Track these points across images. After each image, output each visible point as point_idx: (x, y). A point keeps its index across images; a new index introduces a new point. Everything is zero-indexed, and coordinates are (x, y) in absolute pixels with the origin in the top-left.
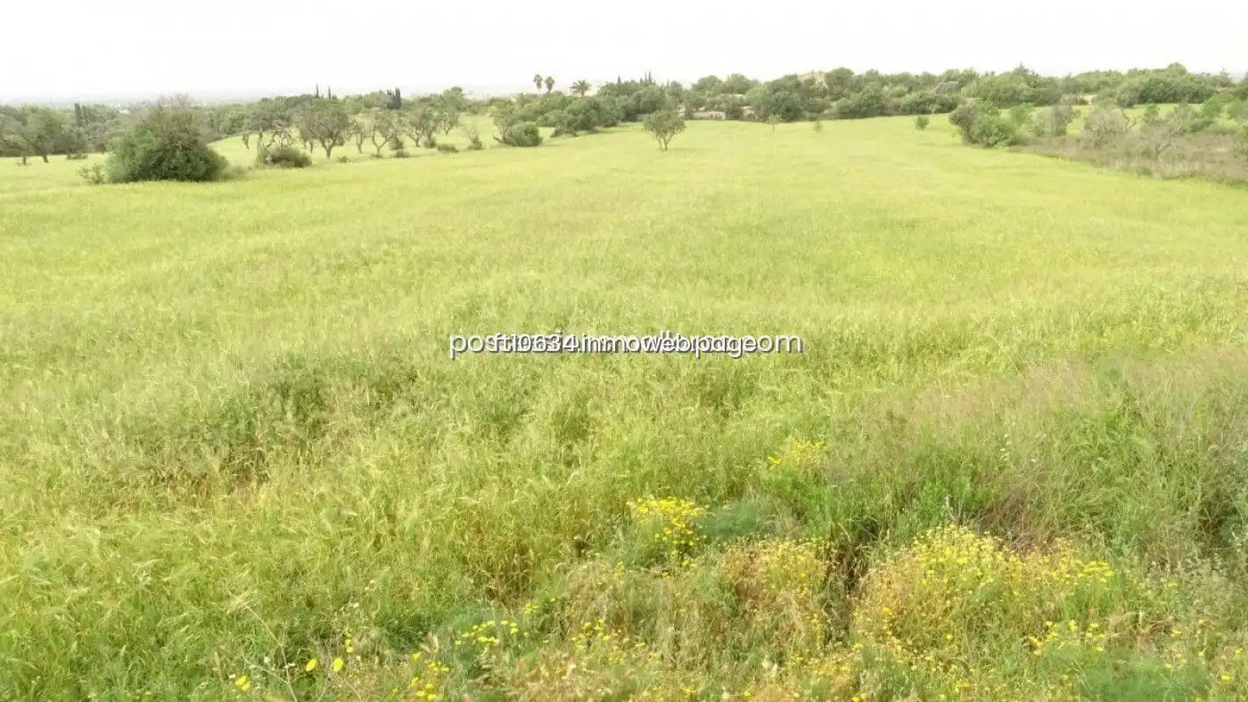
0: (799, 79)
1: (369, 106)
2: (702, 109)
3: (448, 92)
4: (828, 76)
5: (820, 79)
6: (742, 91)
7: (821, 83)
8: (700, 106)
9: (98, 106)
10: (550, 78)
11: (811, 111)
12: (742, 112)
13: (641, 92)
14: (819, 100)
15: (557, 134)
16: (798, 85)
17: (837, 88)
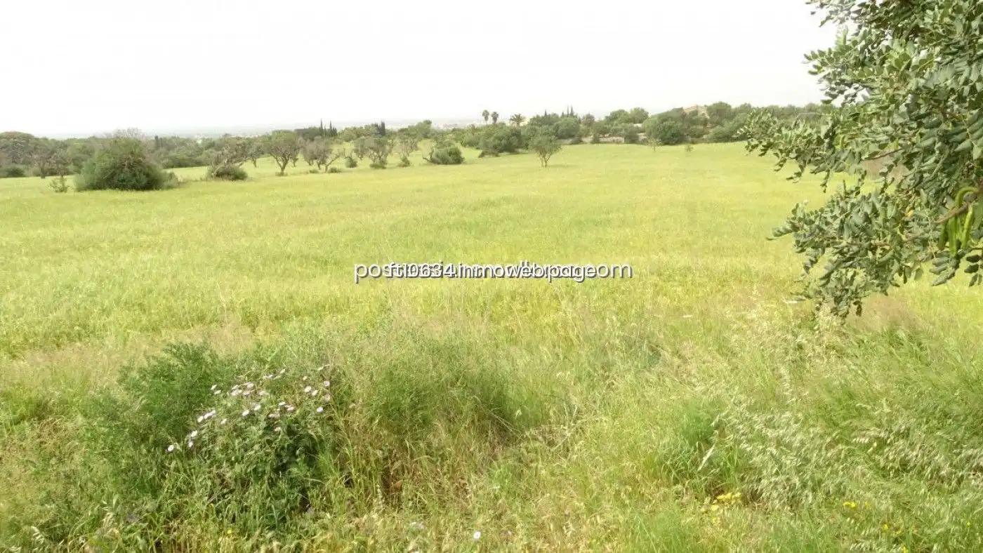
0: (686, 111)
1: (358, 136)
2: (607, 135)
3: (420, 124)
4: (709, 109)
5: (704, 111)
6: (640, 122)
7: (703, 114)
8: (605, 133)
9: (174, 138)
10: (495, 113)
11: (692, 137)
12: (638, 137)
13: (559, 122)
14: (701, 127)
15: (482, 155)
16: (684, 116)
17: (717, 118)
